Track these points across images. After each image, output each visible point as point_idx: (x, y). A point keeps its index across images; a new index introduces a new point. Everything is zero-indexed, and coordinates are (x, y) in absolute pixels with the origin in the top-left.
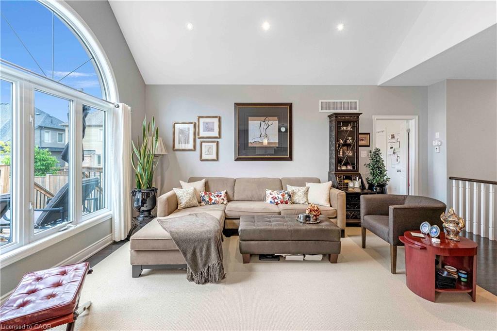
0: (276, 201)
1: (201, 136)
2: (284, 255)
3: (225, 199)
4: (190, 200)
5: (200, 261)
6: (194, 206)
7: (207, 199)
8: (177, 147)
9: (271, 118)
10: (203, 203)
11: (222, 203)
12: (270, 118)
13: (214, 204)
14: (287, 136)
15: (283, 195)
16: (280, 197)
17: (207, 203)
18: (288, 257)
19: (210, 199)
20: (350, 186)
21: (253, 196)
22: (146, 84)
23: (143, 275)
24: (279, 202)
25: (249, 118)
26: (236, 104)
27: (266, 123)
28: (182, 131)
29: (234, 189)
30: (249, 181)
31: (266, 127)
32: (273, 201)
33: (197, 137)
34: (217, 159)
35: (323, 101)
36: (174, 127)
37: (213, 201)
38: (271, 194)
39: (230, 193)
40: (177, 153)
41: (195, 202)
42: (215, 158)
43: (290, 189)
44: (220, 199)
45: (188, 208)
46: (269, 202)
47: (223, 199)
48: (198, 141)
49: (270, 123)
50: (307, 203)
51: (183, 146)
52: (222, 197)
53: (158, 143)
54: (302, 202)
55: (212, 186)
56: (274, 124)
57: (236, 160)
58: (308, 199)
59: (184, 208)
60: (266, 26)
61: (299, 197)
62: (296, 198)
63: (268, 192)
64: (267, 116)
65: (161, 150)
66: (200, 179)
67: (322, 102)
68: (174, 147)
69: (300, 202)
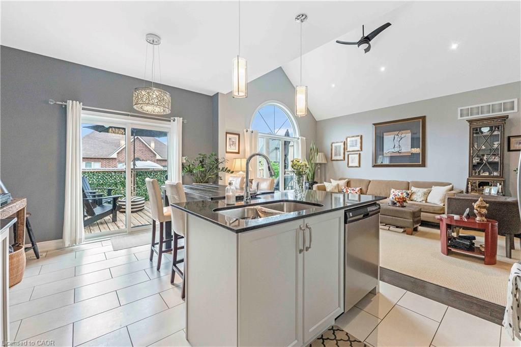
1: (348, 150)
3: (358, 192)
8: (333, 159)
9: (404, 131)
15: (402, 194)
16: (400, 194)
19: (347, 191)
20: (486, 192)
21: (381, 193)
22: (317, 120)
25: (385, 134)
26: (374, 124)
27: (400, 136)
28: (337, 149)
29: (367, 188)
30: (380, 182)
31: (399, 139)
33: (346, 151)
34: (360, 166)
35: (462, 108)
36: (332, 146)
38: (393, 192)
39: (364, 189)
40: (334, 162)
41: (336, 191)
42: (357, 165)
43: (413, 189)
48: (347, 153)
49: (403, 136)
50: (424, 202)
51: (338, 158)
52: (355, 191)
53: (318, 156)
54: (419, 200)
55: (352, 183)
56: (407, 136)
57: (373, 167)
58: (428, 199)
61: (418, 196)
62: (415, 196)
63: (393, 190)
64: (400, 131)
65: (322, 160)
66: (345, 179)
67: (461, 110)
69: (417, 200)
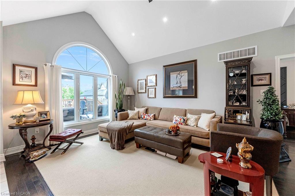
0: (177, 122)
1: (148, 85)
2: (156, 150)
3: (152, 118)
4: (133, 116)
5: (113, 139)
6: (135, 119)
7: (143, 117)
8: (139, 92)
10: (141, 119)
11: (150, 120)
12: (182, 71)
13: (145, 119)
14: (193, 82)
15: (180, 119)
16: (179, 120)
17: (142, 118)
18: (158, 152)
19: (144, 117)
20: (238, 118)
21: (167, 118)
22: (129, 64)
23: (103, 141)
24: (178, 123)
25: (171, 73)
26: (164, 66)
27: (180, 75)
28: (141, 84)
29: (159, 113)
30: (168, 109)
31: (180, 77)
32: (175, 122)
35: (220, 53)
36: (138, 82)
37: (145, 118)
38: (175, 118)
39: (157, 115)
41: (137, 117)
42: (154, 97)
43: (189, 116)
44: (149, 117)
45: (132, 119)
46: (174, 123)
47: (151, 118)
48: (147, 88)
50: (195, 126)
51: (142, 91)
52: (150, 117)
54: (192, 125)
55: (149, 110)
57: (164, 98)
58: (198, 124)
59: (130, 119)
60: (165, 20)
61: (191, 122)
62: (189, 122)
63: (175, 116)
64: (181, 71)
66: (145, 107)
67: (220, 55)
68: (138, 91)
69: (191, 125)
